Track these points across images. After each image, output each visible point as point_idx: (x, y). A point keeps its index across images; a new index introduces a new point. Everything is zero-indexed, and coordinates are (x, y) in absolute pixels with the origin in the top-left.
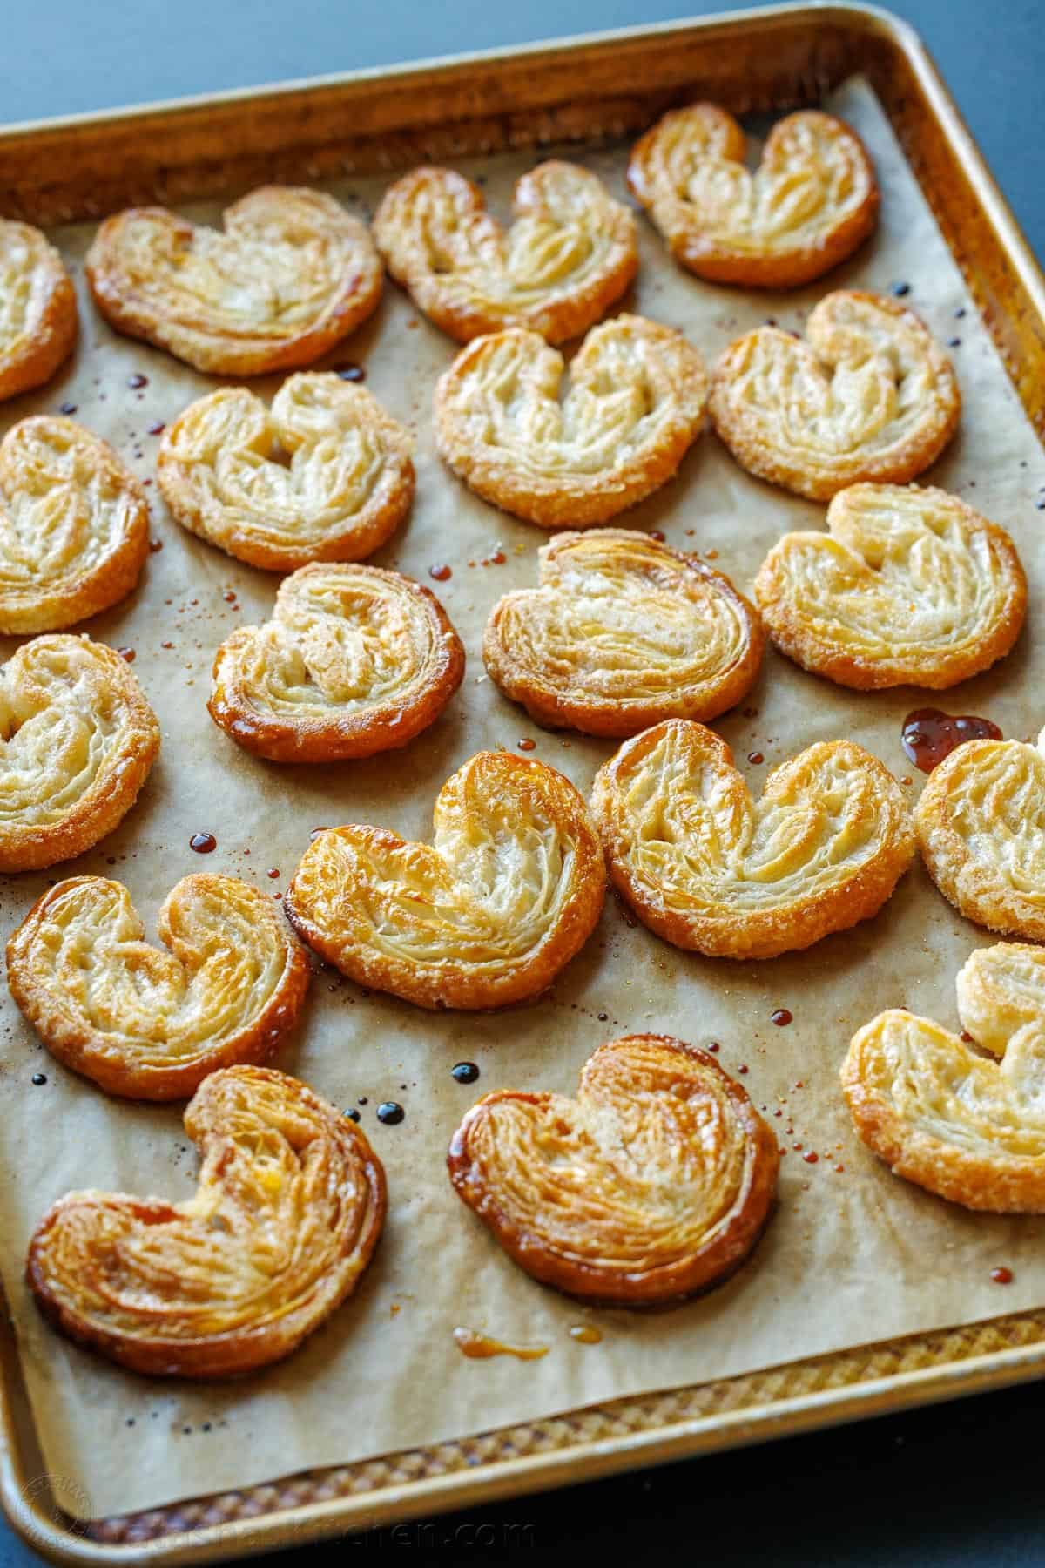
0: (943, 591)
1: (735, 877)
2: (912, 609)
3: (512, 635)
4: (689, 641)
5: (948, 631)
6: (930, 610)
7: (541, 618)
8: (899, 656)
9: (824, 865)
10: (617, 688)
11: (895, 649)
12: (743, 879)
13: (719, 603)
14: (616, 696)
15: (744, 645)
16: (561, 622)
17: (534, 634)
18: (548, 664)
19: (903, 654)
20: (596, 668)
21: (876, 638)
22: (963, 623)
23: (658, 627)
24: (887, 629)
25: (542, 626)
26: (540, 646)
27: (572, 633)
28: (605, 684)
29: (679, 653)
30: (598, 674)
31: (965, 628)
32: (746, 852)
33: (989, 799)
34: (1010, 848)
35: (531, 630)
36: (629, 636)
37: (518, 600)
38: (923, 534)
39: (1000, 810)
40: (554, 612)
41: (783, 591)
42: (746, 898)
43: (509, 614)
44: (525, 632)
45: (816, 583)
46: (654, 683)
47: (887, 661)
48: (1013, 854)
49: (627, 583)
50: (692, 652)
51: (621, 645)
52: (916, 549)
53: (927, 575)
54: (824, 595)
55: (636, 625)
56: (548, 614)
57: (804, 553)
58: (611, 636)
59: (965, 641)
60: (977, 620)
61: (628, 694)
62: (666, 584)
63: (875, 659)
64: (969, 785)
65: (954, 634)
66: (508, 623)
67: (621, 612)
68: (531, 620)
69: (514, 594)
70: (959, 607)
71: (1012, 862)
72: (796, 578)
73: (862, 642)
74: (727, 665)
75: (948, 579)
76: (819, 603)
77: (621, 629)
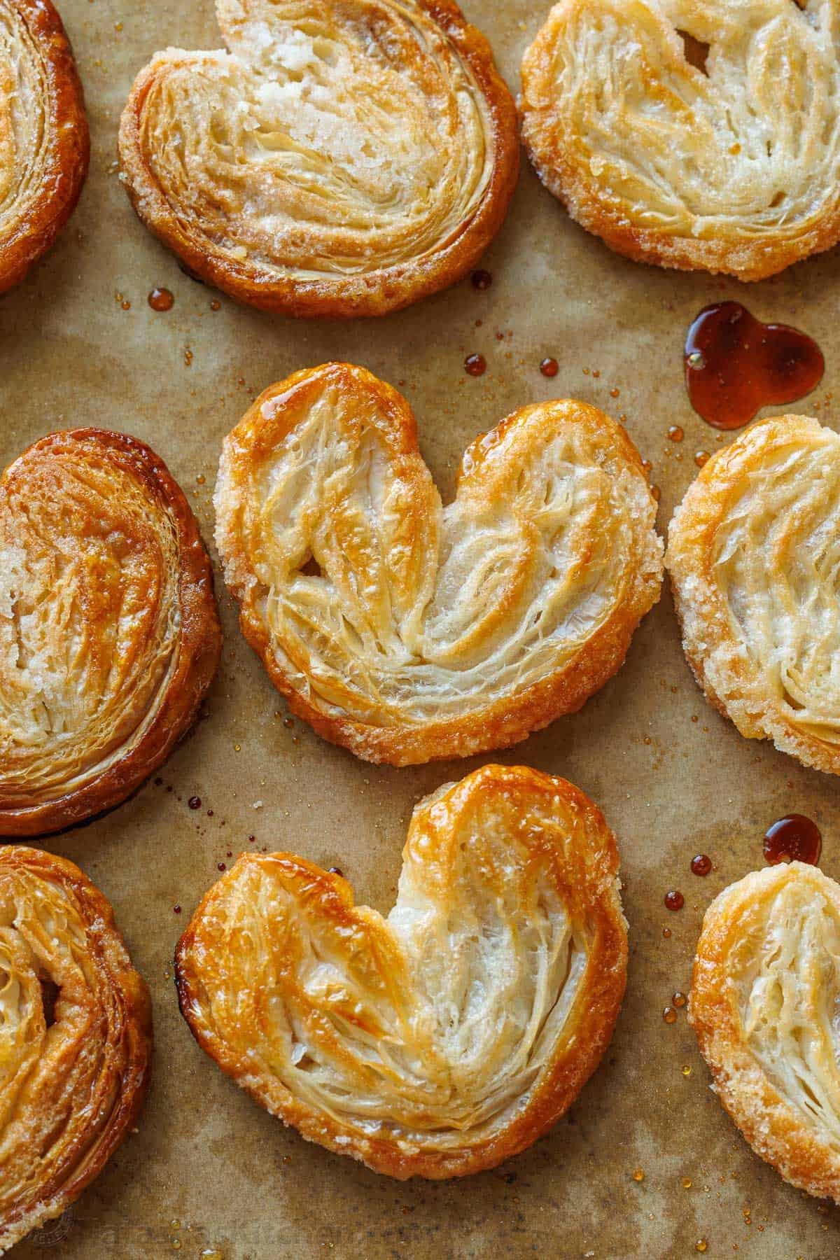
0: (785, 129)
1: (410, 658)
2: (736, 150)
3: (158, 132)
4: (406, 180)
5: (777, 200)
6: (761, 162)
7: (204, 105)
8: (701, 238)
9: (534, 639)
10: (295, 253)
11: (700, 224)
12: (423, 662)
13: (462, 96)
14: (288, 264)
15: (485, 191)
16: (231, 118)
17: (191, 138)
18: (202, 192)
19: (707, 235)
20: (269, 211)
21: (673, 200)
22: (802, 193)
23: (366, 148)
24: (694, 183)
25: (204, 125)
26: (197, 159)
27: (245, 137)
28: (277, 246)
29: (388, 200)
30: (268, 224)
31: (804, 199)
32: (429, 611)
33: (778, 533)
34: (788, 628)
35: (187, 128)
36: (323, 159)
37: (177, 66)
38: (778, 11)
39: (787, 562)
40: (224, 96)
41: (559, 90)
42: (425, 694)
43: (160, 91)
44: (177, 127)
45: (608, 88)
46: (344, 251)
47: (680, 243)
48: (789, 641)
49: (338, 48)
50: (409, 201)
51: (308, 176)
52: (761, 38)
53: (766, 89)
54: (615, 107)
55: (336, 142)
56: (214, 101)
57: (599, 27)
58: (299, 156)
59: (800, 223)
60: (823, 185)
61: (307, 265)
62: (393, 51)
63: (667, 238)
64: (750, 508)
65: (787, 205)
66: (156, 105)
67: (318, 114)
68: (189, 107)
69: (173, 54)
70: (801, 161)
71: (786, 652)
72: (580, 73)
73: (654, 204)
74: (454, 230)
75: (798, 104)
76: (604, 124)
77: (315, 146)
